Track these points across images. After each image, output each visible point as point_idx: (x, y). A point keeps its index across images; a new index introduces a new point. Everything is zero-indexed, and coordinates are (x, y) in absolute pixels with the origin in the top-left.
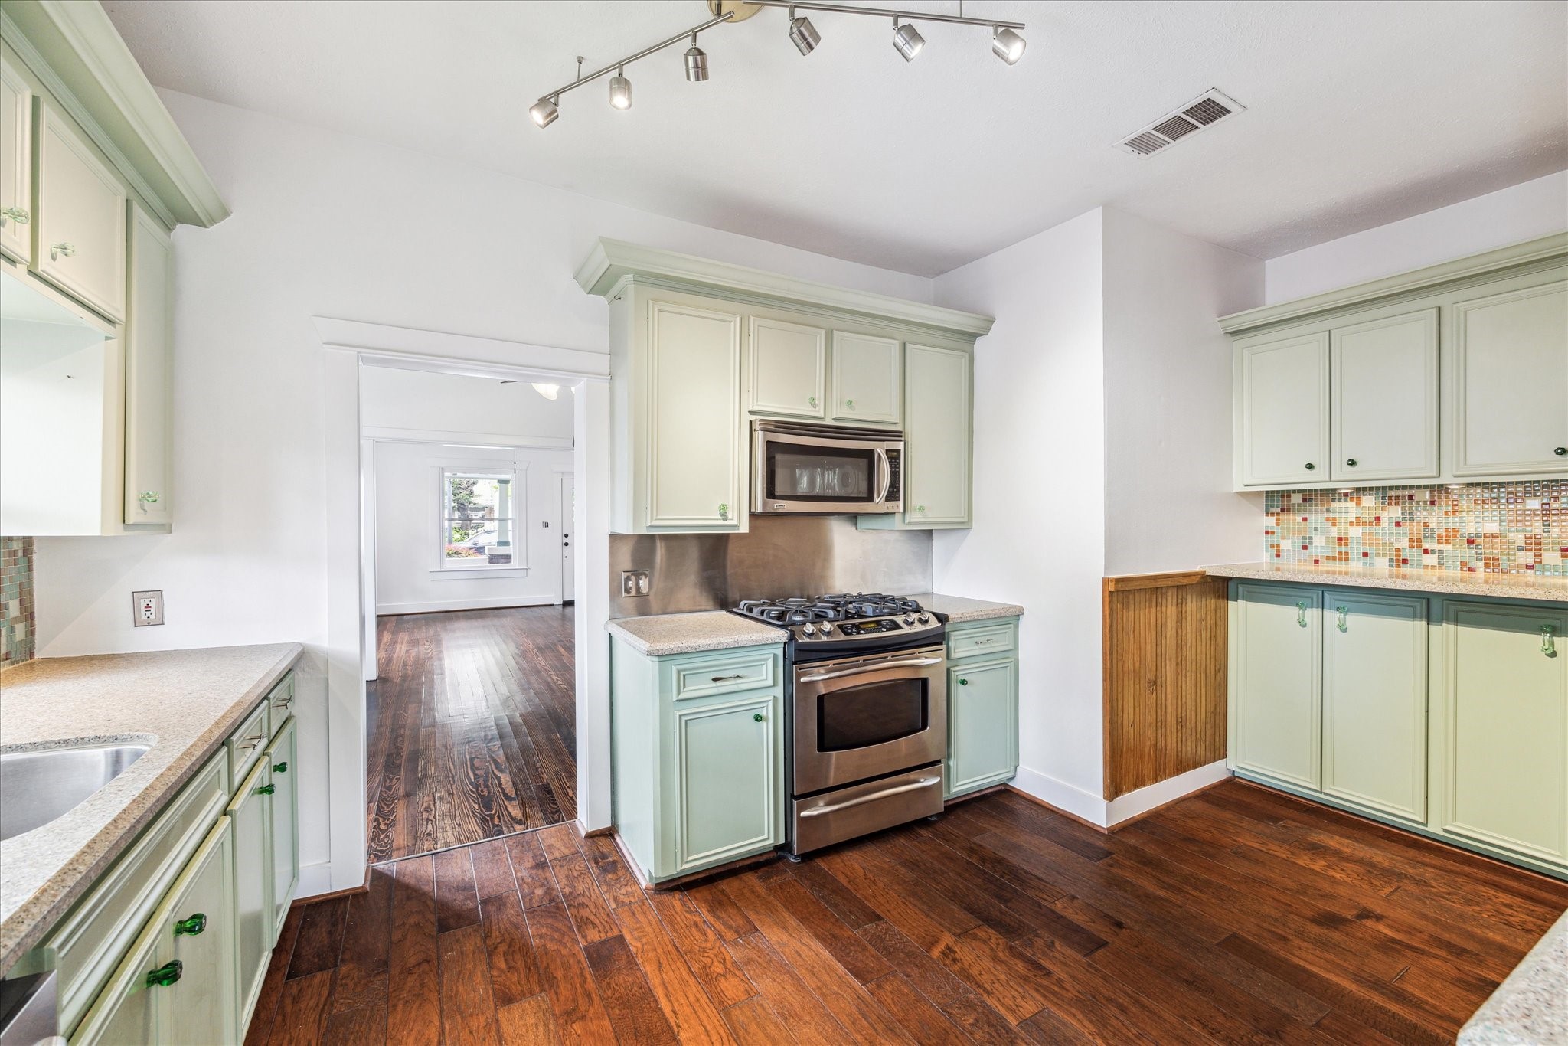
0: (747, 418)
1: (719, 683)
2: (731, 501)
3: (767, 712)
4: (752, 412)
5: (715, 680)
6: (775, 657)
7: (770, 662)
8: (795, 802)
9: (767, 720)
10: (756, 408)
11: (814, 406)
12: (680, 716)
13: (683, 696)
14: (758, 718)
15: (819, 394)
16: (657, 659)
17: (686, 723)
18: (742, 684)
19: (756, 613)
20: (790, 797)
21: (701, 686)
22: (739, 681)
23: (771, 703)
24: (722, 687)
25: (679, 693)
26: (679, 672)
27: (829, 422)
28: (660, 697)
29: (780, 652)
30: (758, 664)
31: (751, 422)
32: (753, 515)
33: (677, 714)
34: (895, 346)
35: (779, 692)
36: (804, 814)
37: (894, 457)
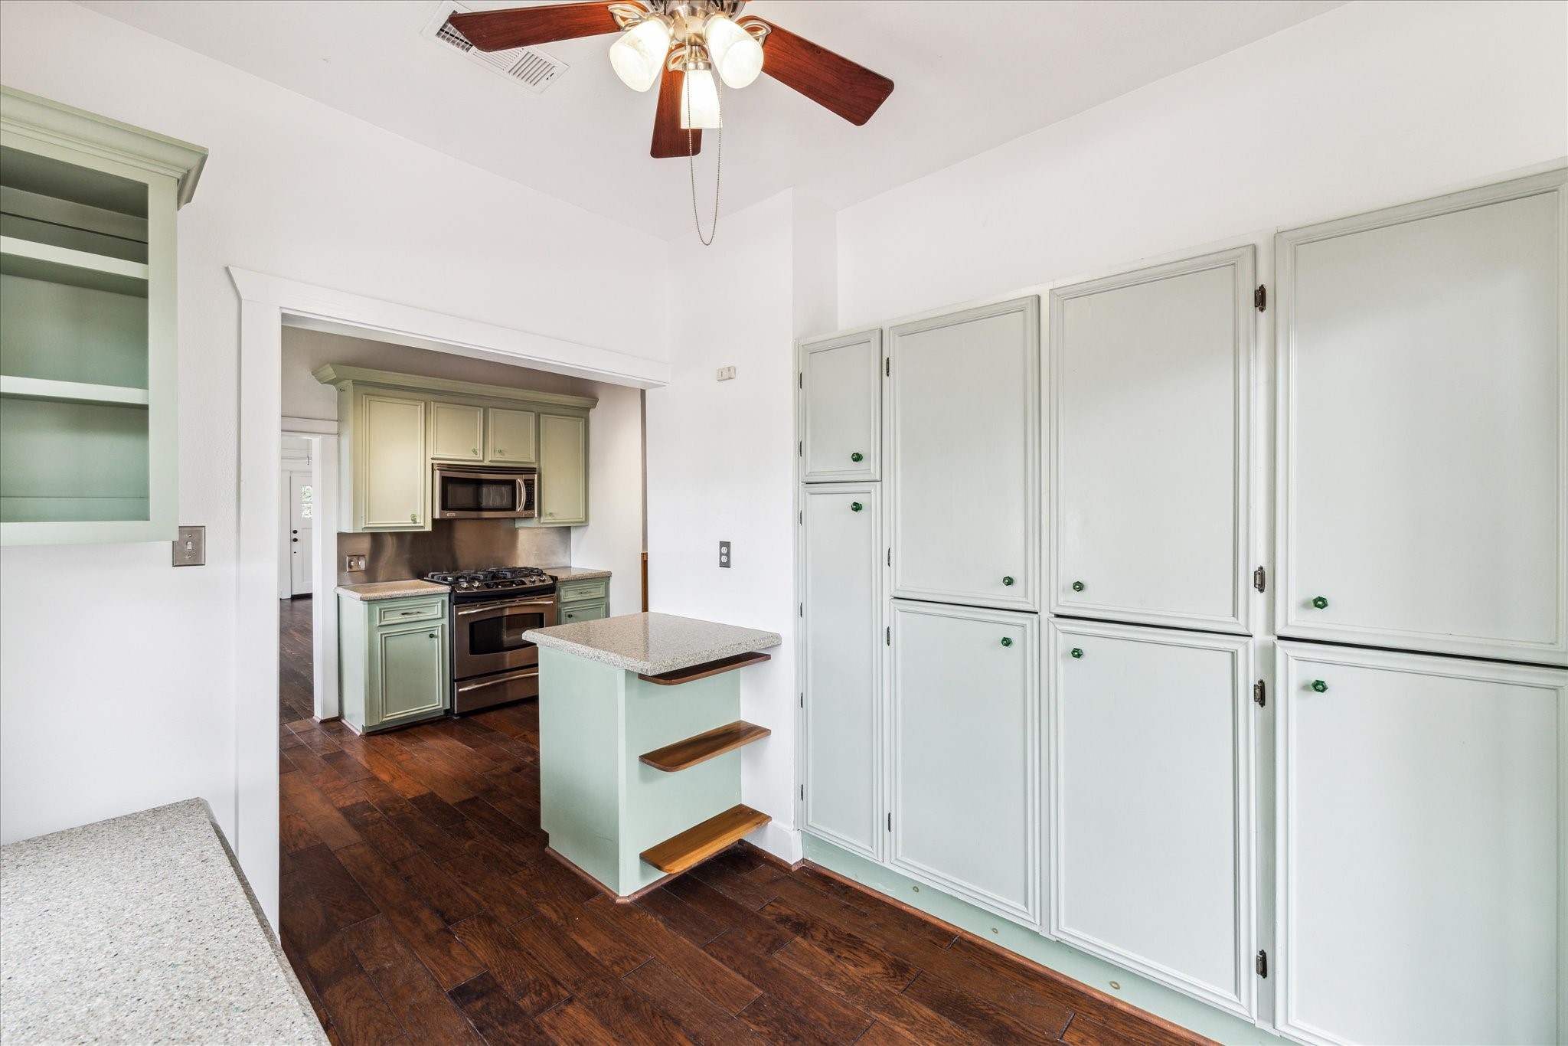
0: (429, 462)
1: (406, 616)
2: (419, 513)
3: (438, 632)
4: (432, 459)
5: (403, 614)
6: (443, 601)
7: (440, 604)
8: (456, 684)
9: (437, 637)
10: (435, 456)
11: (476, 453)
12: (381, 635)
13: (382, 623)
14: (432, 636)
15: (479, 446)
16: (367, 603)
17: (386, 638)
18: (421, 617)
19: (435, 579)
20: (452, 681)
21: (395, 618)
22: (419, 615)
23: (440, 628)
24: (408, 618)
25: (380, 621)
26: (380, 610)
27: (486, 463)
28: (369, 625)
29: (446, 599)
30: (432, 605)
31: (432, 464)
32: (434, 521)
33: (379, 633)
34: (532, 418)
35: (446, 621)
36: (460, 690)
37: (529, 485)
